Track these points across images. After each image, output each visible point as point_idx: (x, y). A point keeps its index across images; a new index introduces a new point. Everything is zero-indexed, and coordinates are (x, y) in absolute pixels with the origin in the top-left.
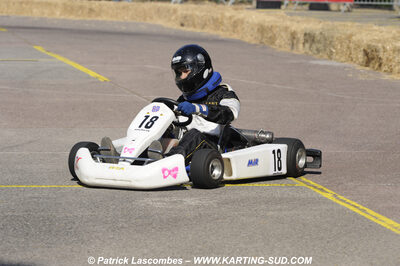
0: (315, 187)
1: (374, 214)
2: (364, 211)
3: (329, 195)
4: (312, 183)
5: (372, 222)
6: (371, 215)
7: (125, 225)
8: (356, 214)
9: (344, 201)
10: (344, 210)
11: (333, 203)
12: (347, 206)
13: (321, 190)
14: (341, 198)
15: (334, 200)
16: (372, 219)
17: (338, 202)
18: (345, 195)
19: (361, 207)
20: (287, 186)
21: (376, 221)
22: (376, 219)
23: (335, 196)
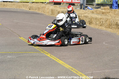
0: (46, 53)
1: (58, 60)
2: (56, 59)
3: (49, 55)
4: (46, 52)
8: (53, 60)
9: (52, 57)
10: (51, 59)
11: (48, 57)
12: (52, 58)
13: (47, 54)
14: (52, 56)
15: (50, 56)
16: (57, 61)
19: (56, 58)
20: (38, 53)
22: (58, 61)
23: (50, 55)
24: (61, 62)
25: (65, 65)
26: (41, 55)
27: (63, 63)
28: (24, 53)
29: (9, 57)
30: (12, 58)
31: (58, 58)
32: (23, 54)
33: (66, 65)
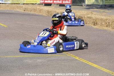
0: (73, 56)
2: (88, 62)
4: (72, 55)
5: (91, 66)
6: (90, 64)
7: (22, 67)
8: (86, 63)
9: (82, 60)
12: (83, 61)
13: (75, 57)
14: (81, 59)
15: (79, 60)
17: (80, 60)
18: (82, 58)
19: (87, 61)
20: (65, 56)
21: (92, 65)
22: (92, 64)
23: (79, 58)
24: (95, 66)
25: (101, 68)
26: (70, 58)
27: (98, 66)
29: (39, 60)
32: (50, 57)
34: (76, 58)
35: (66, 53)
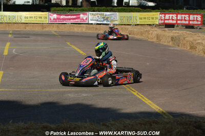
0: (133, 91)
1: (146, 98)
2: (143, 98)
3: (135, 93)
4: (133, 89)
8: (139, 99)
12: (138, 96)
13: (134, 91)
14: (139, 94)
15: (136, 95)
16: (144, 100)
23: (137, 93)
24: (148, 101)
25: (152, 104)
26: (126, 93)
27: (150, 101)
28: (104, 91)
29: (84, 95)
30: (88, 96)
31: (147, 97)
33: (154, 105)
34: (134, 93)
35: (128, 87)
